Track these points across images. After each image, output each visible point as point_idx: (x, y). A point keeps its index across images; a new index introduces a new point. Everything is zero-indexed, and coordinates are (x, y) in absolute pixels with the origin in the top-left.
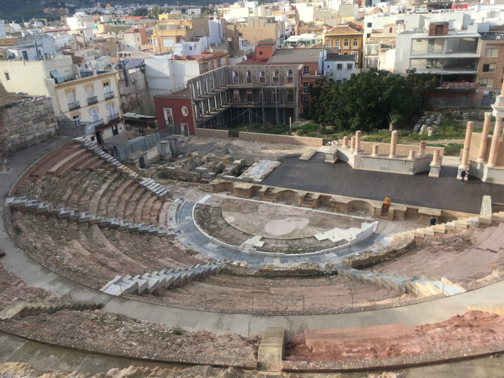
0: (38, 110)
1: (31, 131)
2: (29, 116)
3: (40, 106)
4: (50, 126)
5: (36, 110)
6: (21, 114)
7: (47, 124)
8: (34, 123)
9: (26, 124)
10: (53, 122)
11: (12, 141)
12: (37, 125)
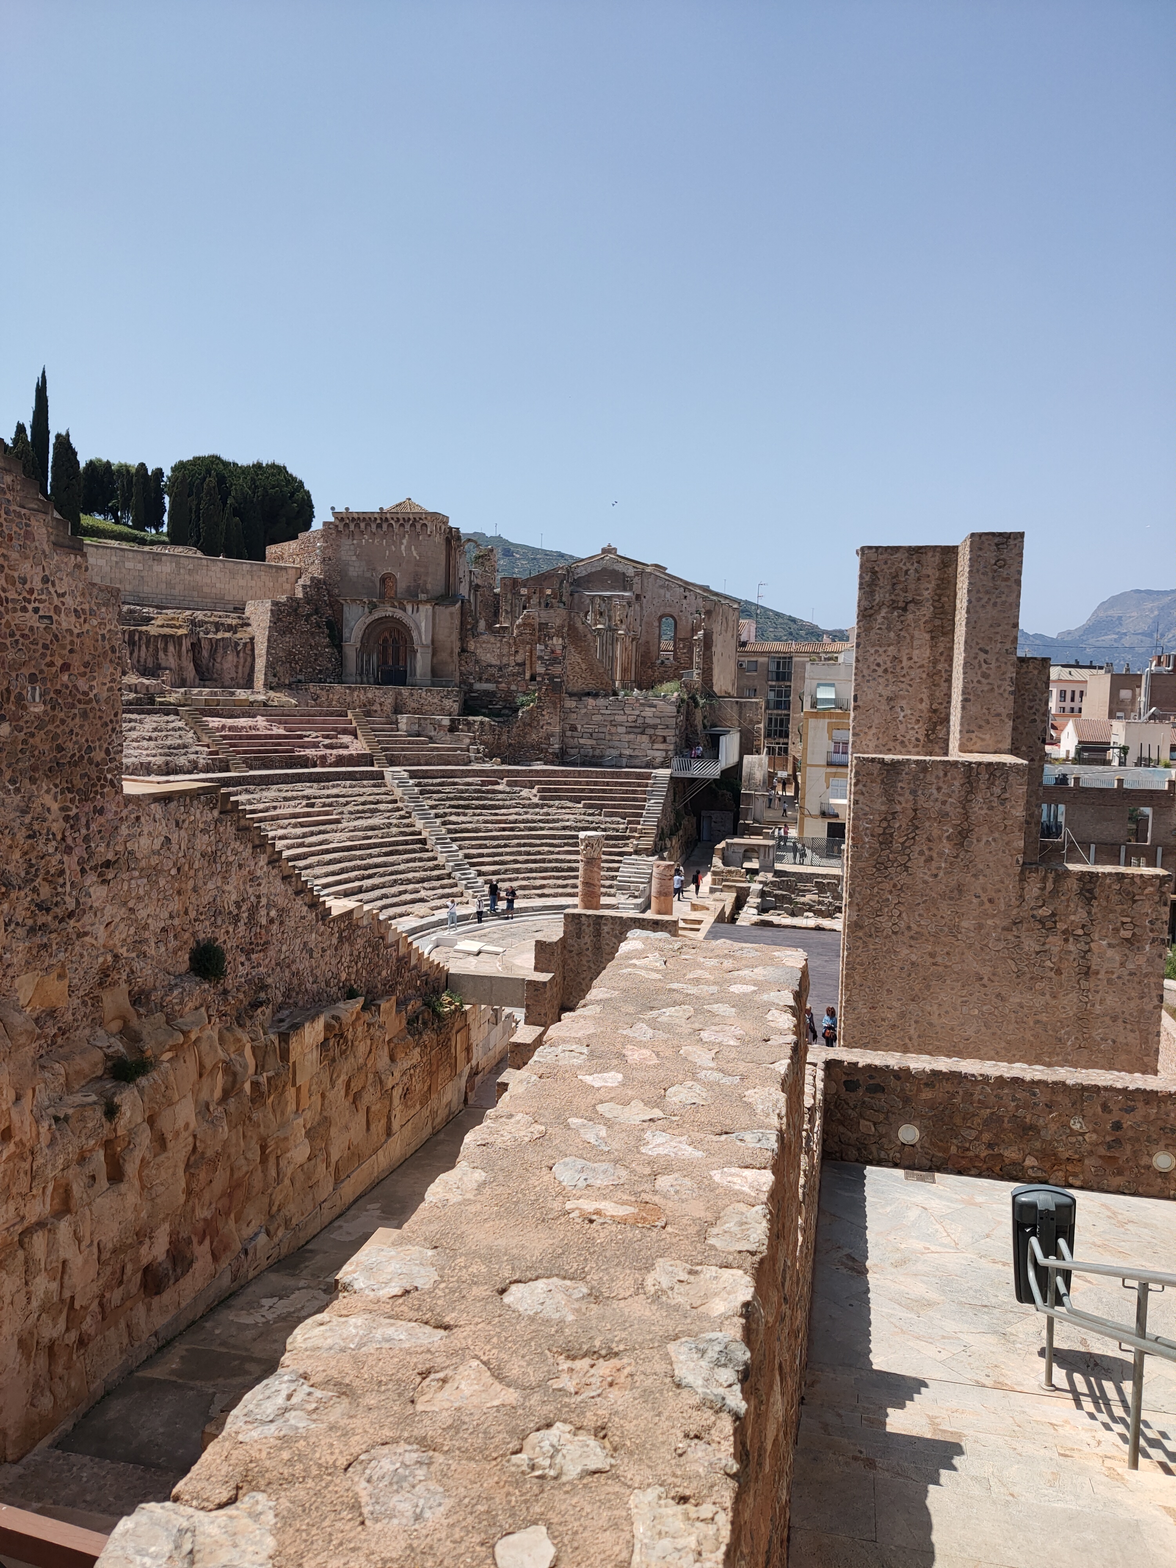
0: (643, 714)
1: (617, 744)
2: (620, 718)
3: (647, 709)
4: (656, 746)
5: (637, 713)
6: (608, 712)
7: (653, 742)
8: (628, 733)
9: (613, 730)
10: (665, 741)
11: (581, 747)
12: (632, 736)
